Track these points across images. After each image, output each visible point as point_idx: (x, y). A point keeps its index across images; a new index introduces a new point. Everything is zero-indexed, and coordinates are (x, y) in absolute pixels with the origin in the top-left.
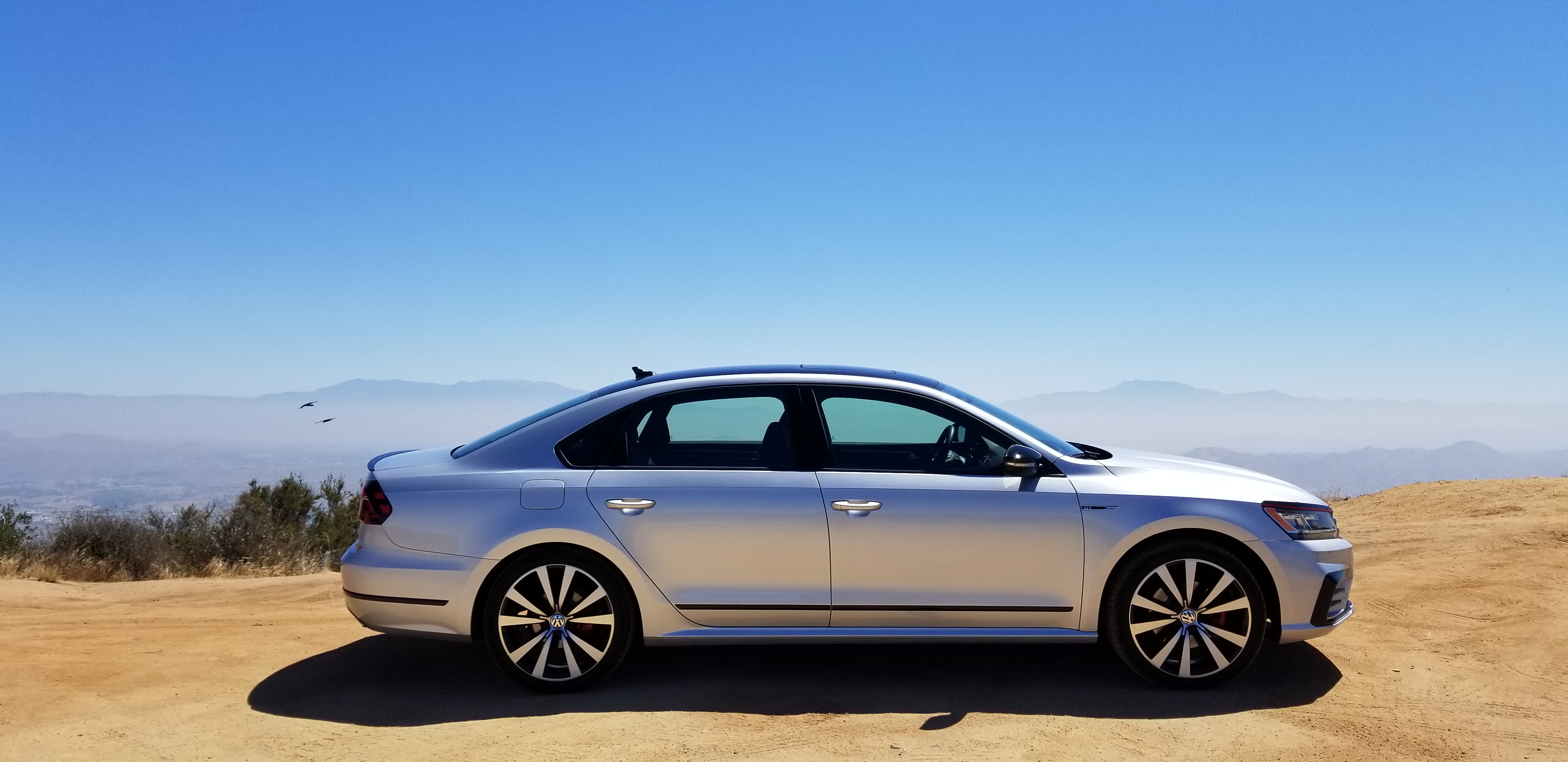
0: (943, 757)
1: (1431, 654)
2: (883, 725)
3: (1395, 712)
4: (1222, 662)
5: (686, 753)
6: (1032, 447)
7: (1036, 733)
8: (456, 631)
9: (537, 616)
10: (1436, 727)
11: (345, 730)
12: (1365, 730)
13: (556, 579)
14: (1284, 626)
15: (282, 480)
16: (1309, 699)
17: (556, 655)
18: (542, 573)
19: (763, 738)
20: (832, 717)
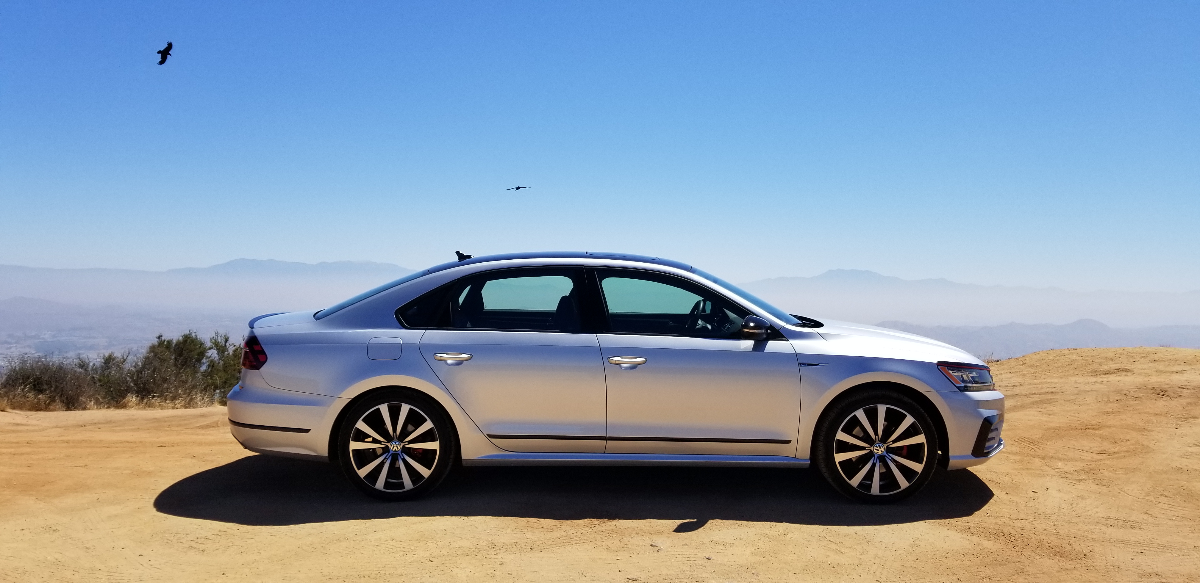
0: (691, 553)
1: (1061, 480)
2: (645, 528)
3: (1034, 523)
4: (903, 483)
5: (493, 548)
6: (763, 317)
7: (762, 536)
8: (316, 453)
9: (379, 442)
10: (1064, 535)
11: (229, 528)
12: (1011, 537)
13: (394, 414)
14: (952, 456)
15: (183, 335)
16: (969, 512)
17: (394, 472)
18: (384, 409)
19: (553, 538)
20: (606, 521)
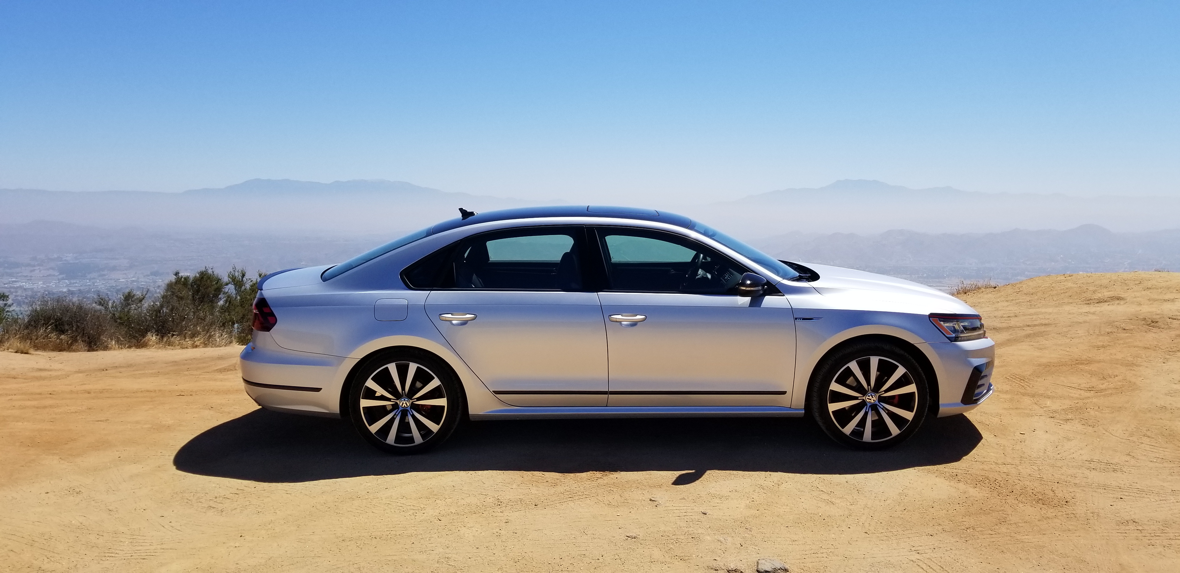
0: (688, 508)
1: (1049, 419)
2: (645, 481)
3: (1020, 467)
4: (894, 430)
5: (499, 505)
6: (759, 273)
7: (756, 487)
8: (329, 411)
9: (389, 400)
10: (1048, 480)
11: (247, 486)
12: (996, 483)
13: (403, 372)
14: (941, 404)
15: (199, 272)
16: (957, 458)
17: (404, 427)
18: (392, 368)
19: (557, 493)
20: (608, 474)
